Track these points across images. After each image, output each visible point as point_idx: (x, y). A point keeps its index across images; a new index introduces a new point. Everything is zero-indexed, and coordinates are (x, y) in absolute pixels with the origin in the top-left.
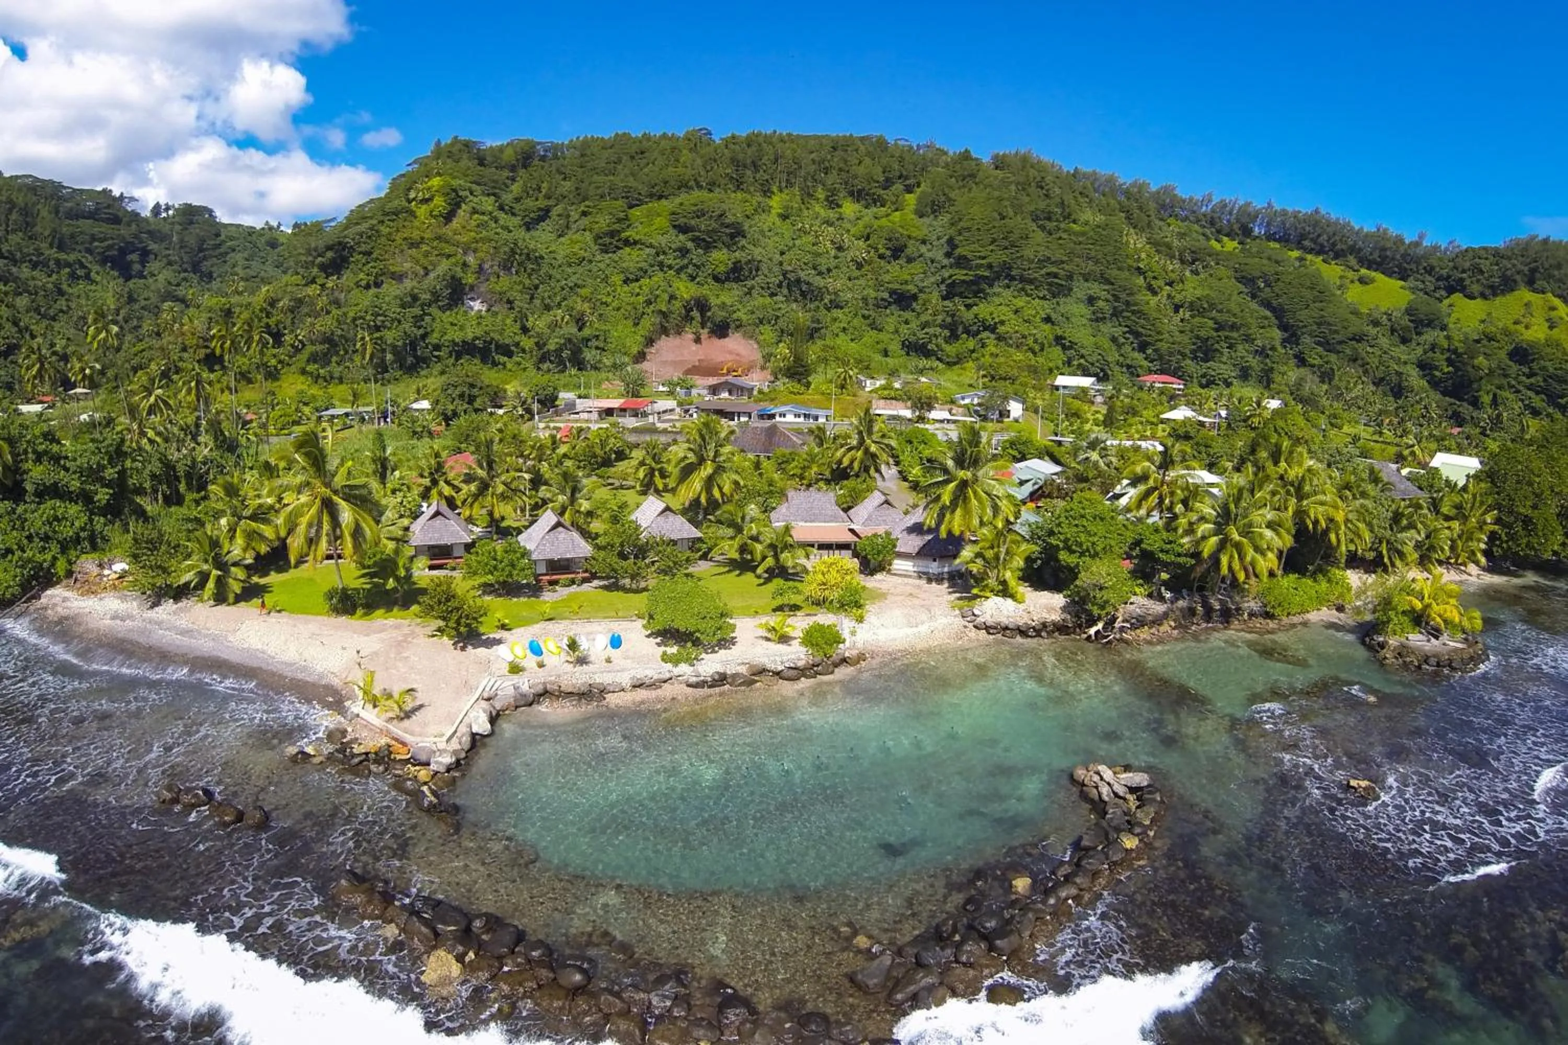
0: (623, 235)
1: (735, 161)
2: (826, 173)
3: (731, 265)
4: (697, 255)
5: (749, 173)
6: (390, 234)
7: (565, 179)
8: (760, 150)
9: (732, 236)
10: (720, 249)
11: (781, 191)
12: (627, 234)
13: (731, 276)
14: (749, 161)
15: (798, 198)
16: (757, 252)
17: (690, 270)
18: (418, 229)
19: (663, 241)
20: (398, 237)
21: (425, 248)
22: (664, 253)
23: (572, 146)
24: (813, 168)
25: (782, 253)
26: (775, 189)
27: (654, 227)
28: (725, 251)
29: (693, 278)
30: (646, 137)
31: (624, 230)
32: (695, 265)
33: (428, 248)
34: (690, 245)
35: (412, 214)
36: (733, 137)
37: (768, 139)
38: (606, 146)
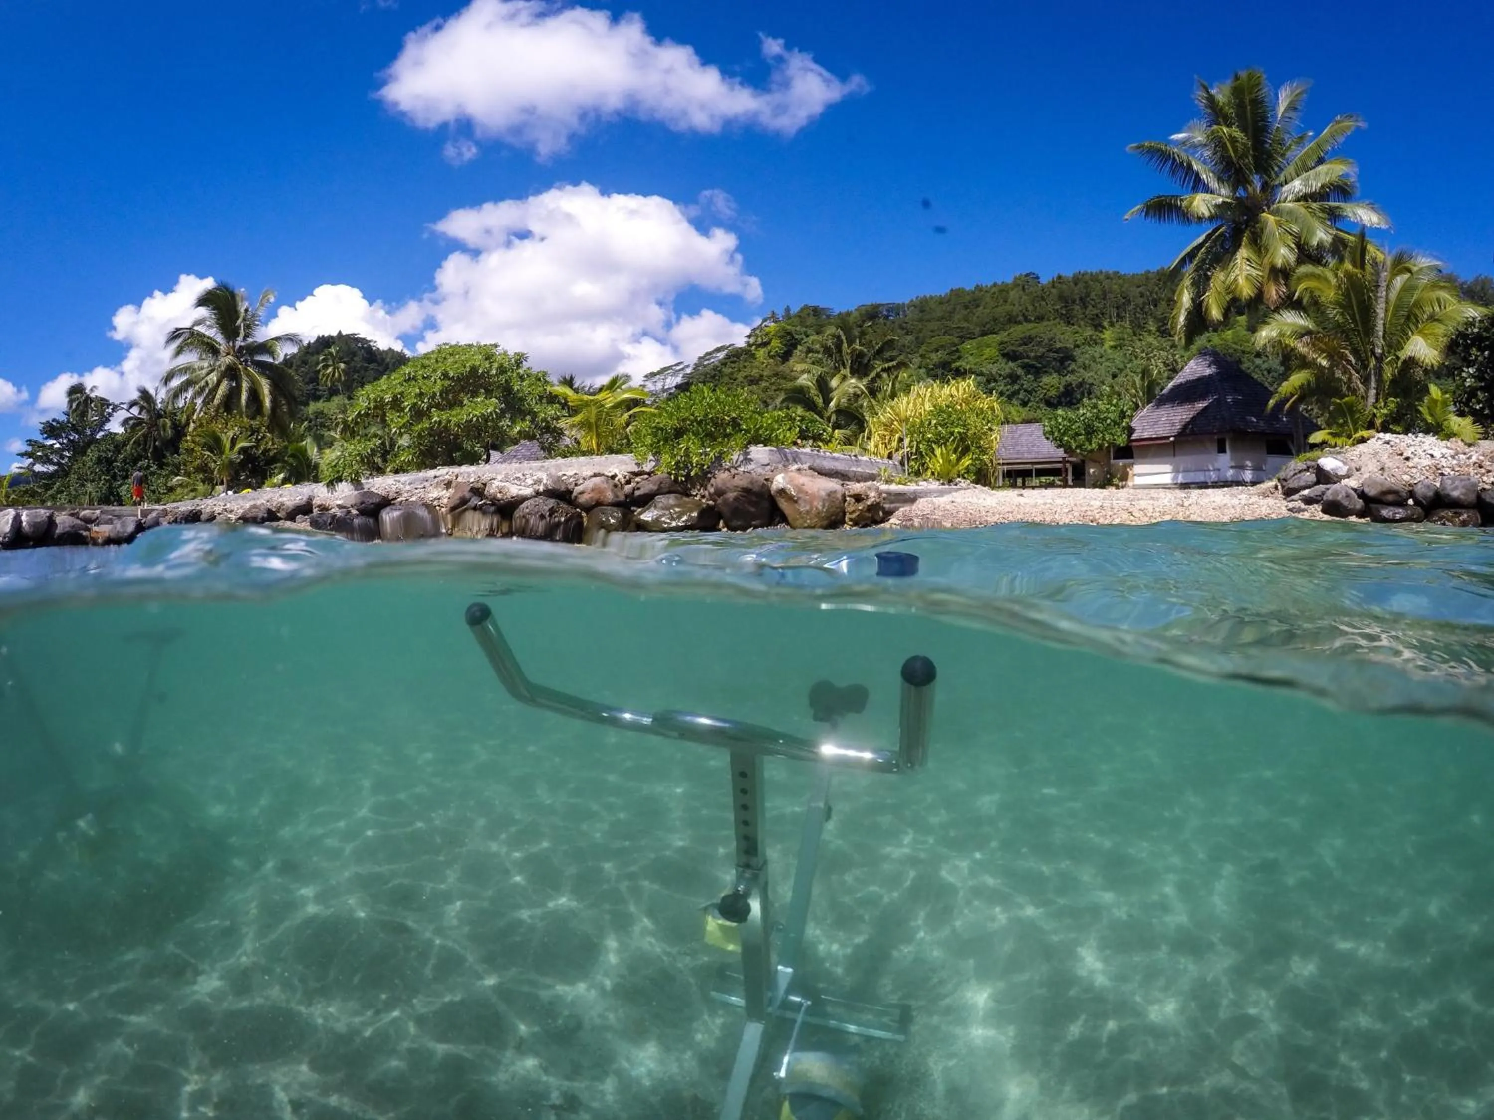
0: (953, 366)
1: (1062, 297)
2: (1156, 306)
3: (1062, 389)
4: (1027, 381)
5: (1077, 307)
6: (732, 373)
7: (907, 333)
8: (1087, 287)
9: (1062, 361)
10: (1051, 374)
11: (1112, 324)
12: (957, 364)
13: (1063, 399)
14: (1077, 297)
15: (1130, 331)
16: (1087, 376)
17: (1022, 395)
18: (758, 368)
19: (994, 369)
20: (740, 377)
21: (764, 384)
22: (996, 381)
23: (912, 304)
24: (1141, 301)
25: (1114, 376)
26: (1105, 324)
27: (984, 357)
28: (1055, 375)
29: (1024, 404)
30: (978, 288)
31: (954, 361)
32: (1026, 391)
33: (768, 384)
34: (1020, 372)
35: (753, 356)
36: (1060, 277)
37: (1094, 278)
38: (941, 301)
